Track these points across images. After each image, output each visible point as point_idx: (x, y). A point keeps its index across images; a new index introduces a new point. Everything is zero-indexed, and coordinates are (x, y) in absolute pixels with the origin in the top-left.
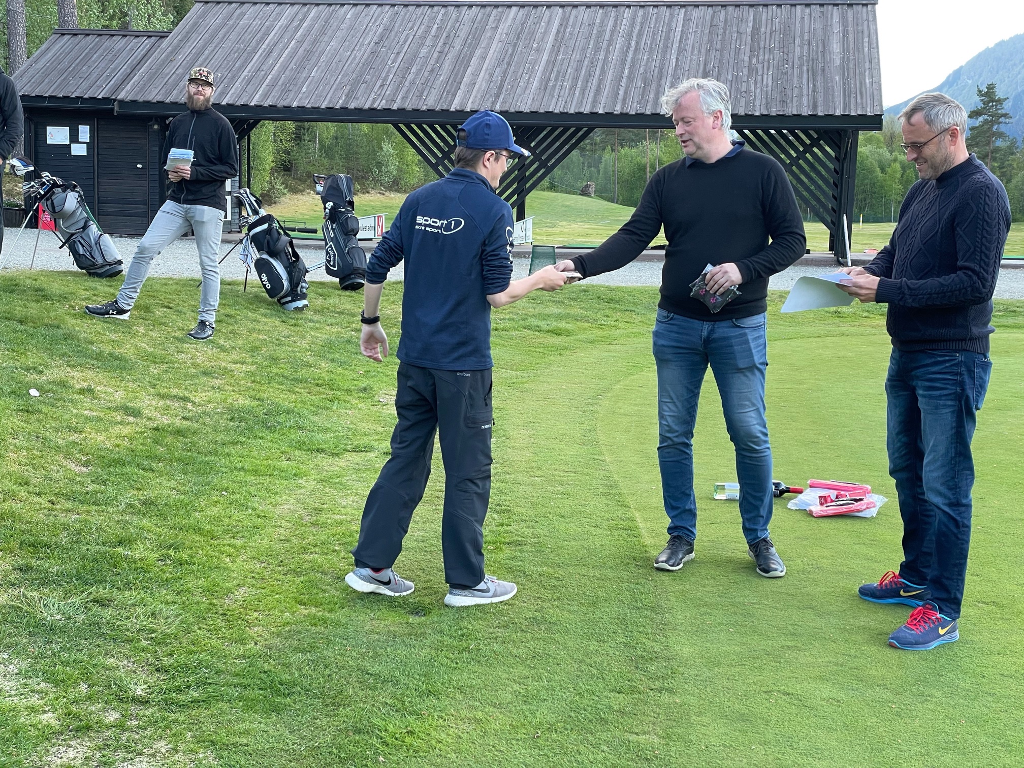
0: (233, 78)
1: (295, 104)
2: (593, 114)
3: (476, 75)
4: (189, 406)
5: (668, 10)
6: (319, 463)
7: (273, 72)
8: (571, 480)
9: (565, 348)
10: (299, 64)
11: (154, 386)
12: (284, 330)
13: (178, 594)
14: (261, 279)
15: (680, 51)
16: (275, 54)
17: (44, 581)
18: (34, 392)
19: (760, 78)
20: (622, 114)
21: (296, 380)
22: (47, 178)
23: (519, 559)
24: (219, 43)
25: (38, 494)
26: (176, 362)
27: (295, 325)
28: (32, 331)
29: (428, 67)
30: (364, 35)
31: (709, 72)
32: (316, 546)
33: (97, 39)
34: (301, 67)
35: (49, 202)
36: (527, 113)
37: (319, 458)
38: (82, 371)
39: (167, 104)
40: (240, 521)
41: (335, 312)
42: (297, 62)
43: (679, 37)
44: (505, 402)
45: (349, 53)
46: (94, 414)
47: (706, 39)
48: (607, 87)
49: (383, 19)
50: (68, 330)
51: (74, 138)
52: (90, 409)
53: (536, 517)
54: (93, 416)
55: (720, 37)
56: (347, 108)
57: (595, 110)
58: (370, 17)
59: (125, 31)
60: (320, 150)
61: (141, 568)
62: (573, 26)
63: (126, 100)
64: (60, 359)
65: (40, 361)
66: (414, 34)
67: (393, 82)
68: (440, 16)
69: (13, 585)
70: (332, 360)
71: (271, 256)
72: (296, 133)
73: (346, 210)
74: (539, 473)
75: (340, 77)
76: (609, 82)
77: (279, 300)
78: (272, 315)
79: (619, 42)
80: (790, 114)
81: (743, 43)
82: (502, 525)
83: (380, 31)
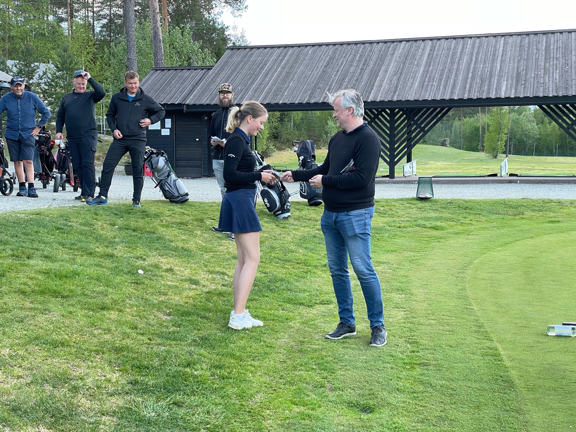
0: (247, 89)
1: (281, 102)
2: (451, 100)
3: (382, 81)
4: (226, 277)
5: (494, 38)
6: (301, 312)
7: (269, 85)
8: (454, 322)
9: (441, 238)
10: (283, 80)
11: (206, 266)
12: (278, 230)
13: (222, 398)
14: (264, 201)
15: (502, 61)
16: (269, 75)
17: (145, 390)
18: (140, 272)
19: (551, 75)
20: (468, 99)
21: (286, 261)
22: (148, 149)
23: (427, 375)
24: (239, 71)
25: (142, 334)
26: (218, 251)
27: (284, 228)
28: (139, 235)
29: (355, 78)
30: (319, 62)
31: (520, 72)
32: (302, 365)
33: (175, 72)
34: (284, 81)
35: (150, 163)
36: (412, 101)
37: (301, 309)
38: (167, 258)
39: (212, 105)
40: (257, 349)
41: (306, 219)
42: (281, 79)
43: (501, 54)
44: (408, 272)
45: (310, 72)
46: (174, 284)
47: (517, 54)
48: (459, 84)
49: (329, 53)
50: (159, 234)
51: (163, 126)
52: (171, 281)
53: (434, 346)
54: (173, 285)
55: (526, 52)
56: (309, 103)
57: (452, 98)
58: (322, 52)
59: (190, 67)
60: (294, 126)
61: (200, 381)
62: (438, 51)
63: (190, 104)
64: (155, 251)
65: (144, 253)
66: (346, 60)
67: (335, 87)
68: (361, 49)
69: (127, 393)
70: (306, 248)
71: (270, 188)
72: (280, 118)
73: (311, 160)
74: (433, 317)
75: (305, 86)
76: (460, 81)
77: (274, 213)
78: (270, 222)
79: (466, 58)
80: (571, 95)
81: (540, 55)
82: (413, 352)
83: (327, 59)
